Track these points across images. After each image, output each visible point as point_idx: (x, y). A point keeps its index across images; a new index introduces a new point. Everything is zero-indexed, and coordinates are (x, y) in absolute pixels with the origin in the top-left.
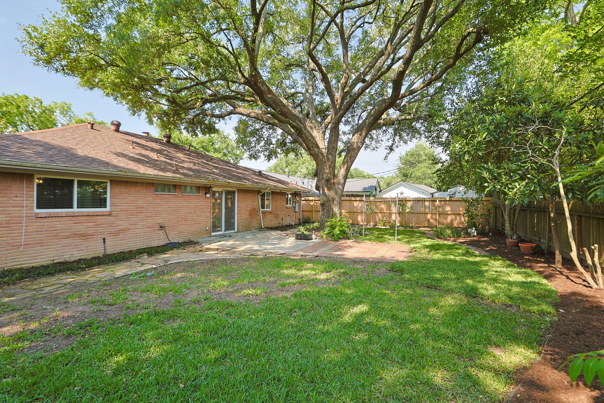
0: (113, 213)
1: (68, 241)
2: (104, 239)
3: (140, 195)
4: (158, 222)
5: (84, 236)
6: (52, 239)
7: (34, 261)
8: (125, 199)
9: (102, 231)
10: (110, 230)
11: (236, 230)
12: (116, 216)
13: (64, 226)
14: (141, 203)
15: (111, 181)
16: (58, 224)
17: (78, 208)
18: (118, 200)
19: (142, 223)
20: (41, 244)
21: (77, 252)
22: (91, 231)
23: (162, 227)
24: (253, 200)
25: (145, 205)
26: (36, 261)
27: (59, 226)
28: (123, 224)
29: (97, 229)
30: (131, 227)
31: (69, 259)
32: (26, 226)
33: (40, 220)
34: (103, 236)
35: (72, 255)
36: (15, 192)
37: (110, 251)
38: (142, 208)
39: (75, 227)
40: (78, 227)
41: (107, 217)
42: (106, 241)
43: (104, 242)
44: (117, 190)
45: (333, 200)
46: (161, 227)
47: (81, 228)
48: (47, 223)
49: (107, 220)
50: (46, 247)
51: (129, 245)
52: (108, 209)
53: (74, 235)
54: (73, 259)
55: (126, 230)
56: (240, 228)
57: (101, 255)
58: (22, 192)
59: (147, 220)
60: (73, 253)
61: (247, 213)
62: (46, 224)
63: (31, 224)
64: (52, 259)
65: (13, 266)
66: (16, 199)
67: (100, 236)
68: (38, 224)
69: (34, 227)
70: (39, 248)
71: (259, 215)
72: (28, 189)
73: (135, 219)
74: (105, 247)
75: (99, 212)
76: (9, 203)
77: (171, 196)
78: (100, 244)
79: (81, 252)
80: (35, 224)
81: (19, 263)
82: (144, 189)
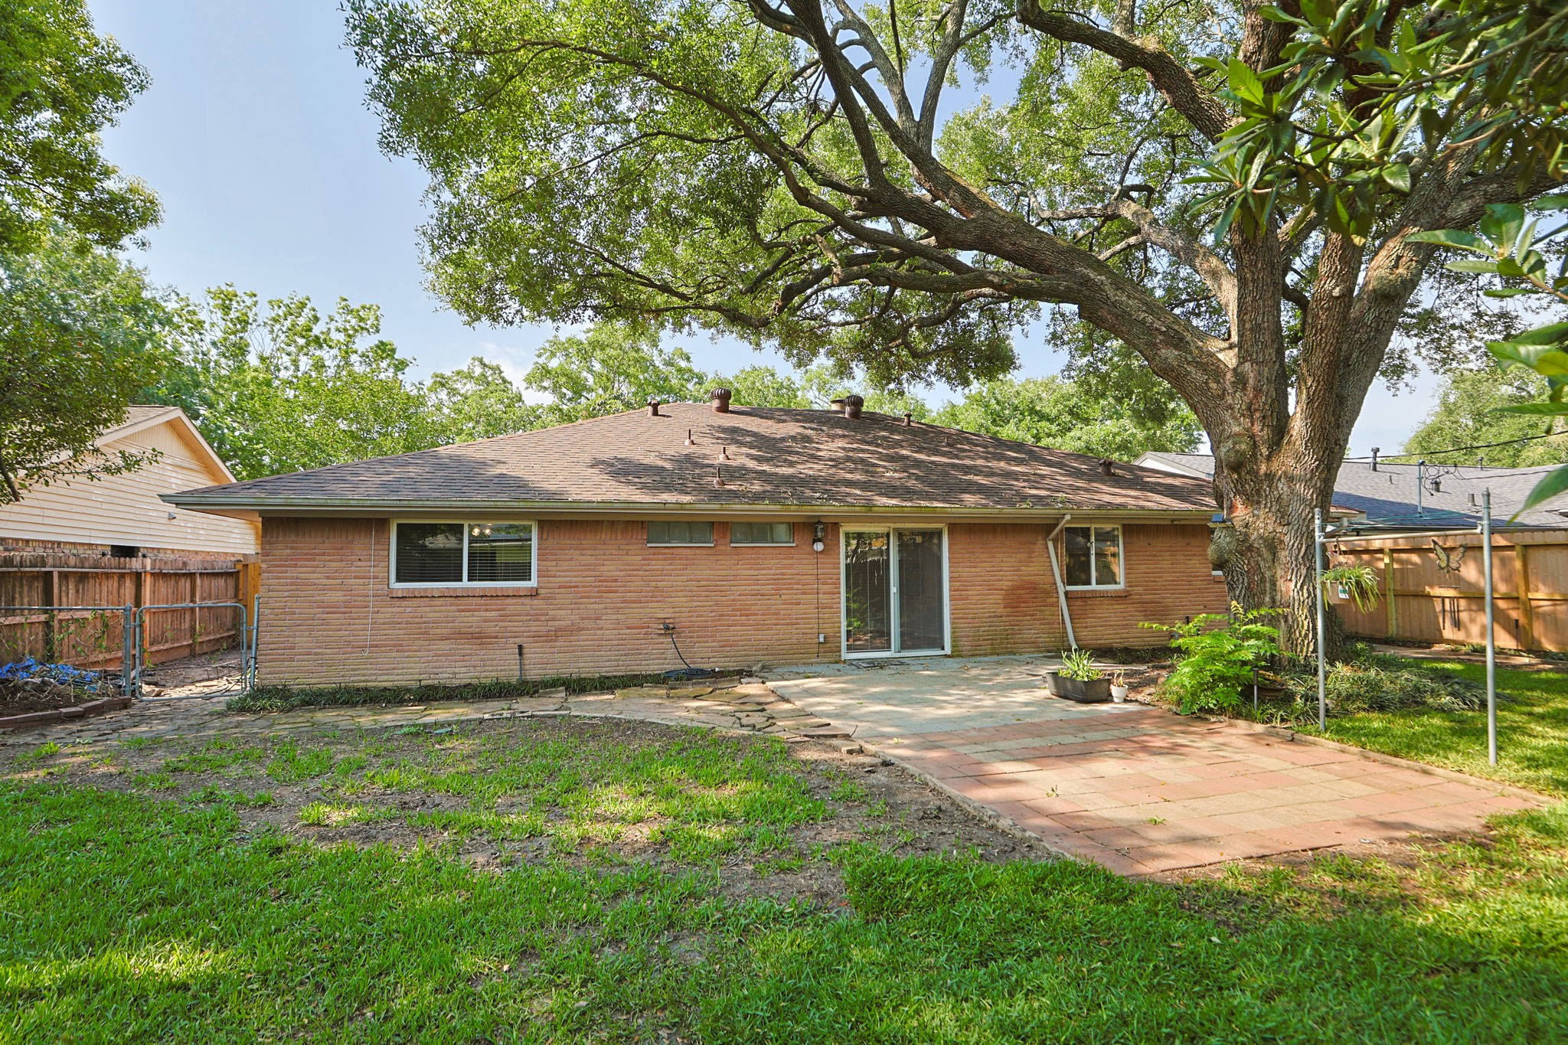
0: (541, 591)
1: (445, 646)
2: (520, 647)
3: (607, 552)
4: (661, 616)
5: (479, 638)
6: (419, 639)
7: (386, 677)
8: (571, 560)
9: (517, 629)
10: (533, 629)
11: (948, 650)
12: (549, 598)
13: (439, 614)
14: (610, 569)
15: (540, 522)
16: (430, 612)
17: (469, 580)
18: (554, 563)
19: (615, 617)
20: (398, 647)
21: (463, 670)
22: (491, 629)
23: (669, 629)
24: (1022, 556)
25: (623, 573)
26: (391, 678)
27: (430, 615)
28: (566, 617)
29: (506, 624)
30: (586, 624)
31: (448, 681)
32: (374, 612)
33: (398, 603)
34: (519, 640)
35: (454, 673)
36: (359, 552)
37: (534, 674)
38: (616, 581)
39: (461, 619)
40: (465, 619)
41: (528, 601)
42: (525, 651)
43: (521, 654)
44: (550, 542)
45: (1273, 545)
46: (667, 628)
47: (471, 621)
48: (409, 607)
49: (528, 608)
50: (406, 654)
51: (581, 665)
52: (533, 583)
53: (458, 635)
54: (456, 682)
55: (573, 630)
56: (965, 645)
57: (514, 681)
58: (368, 552)
59: (628, 611)
60: (457, 670)
61: (997, 597)
62: (408, 610)
63: (383, 610)
64: (416, 677)
65: (353, 682)
66: (360, 564)
67: (512, 640)
68: (394, 610)
69: (387, 615)
70: (394, 654)
71: (1057, 604)
72: (378, 547)
73: (596, 606)
74: (521, 664)
75: (508, 588)
76: (349, 572)
77: (698, 551)
78: (513, 657)
79: (472, 669)
80: (390, 610)
81: (363, 678)
82: (619, 536)
